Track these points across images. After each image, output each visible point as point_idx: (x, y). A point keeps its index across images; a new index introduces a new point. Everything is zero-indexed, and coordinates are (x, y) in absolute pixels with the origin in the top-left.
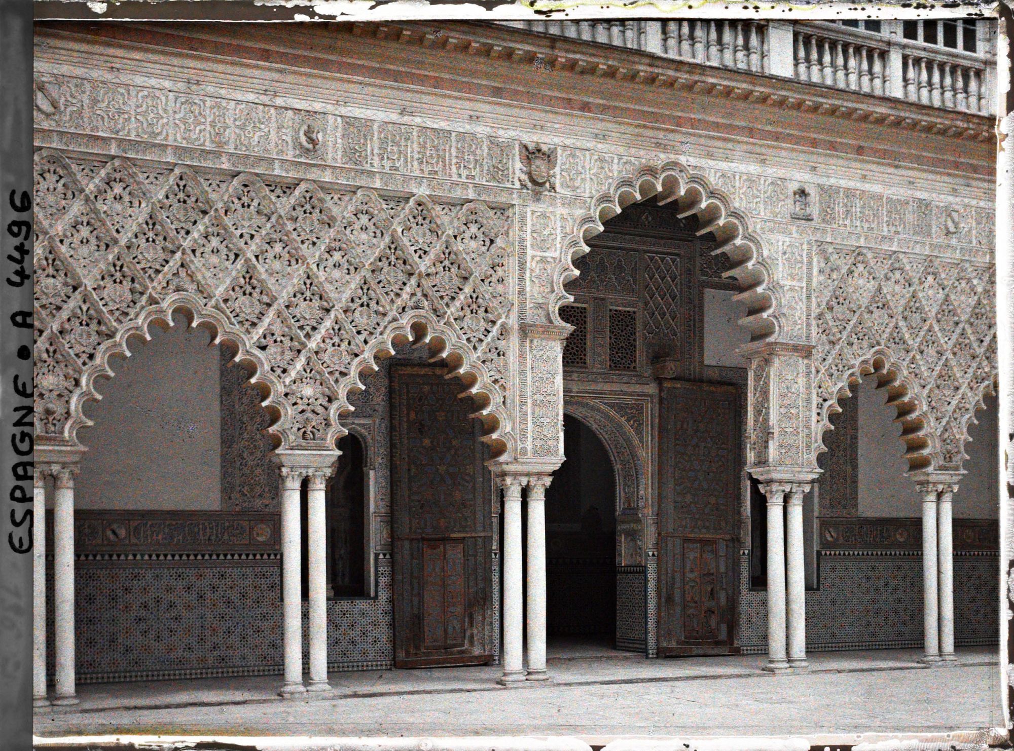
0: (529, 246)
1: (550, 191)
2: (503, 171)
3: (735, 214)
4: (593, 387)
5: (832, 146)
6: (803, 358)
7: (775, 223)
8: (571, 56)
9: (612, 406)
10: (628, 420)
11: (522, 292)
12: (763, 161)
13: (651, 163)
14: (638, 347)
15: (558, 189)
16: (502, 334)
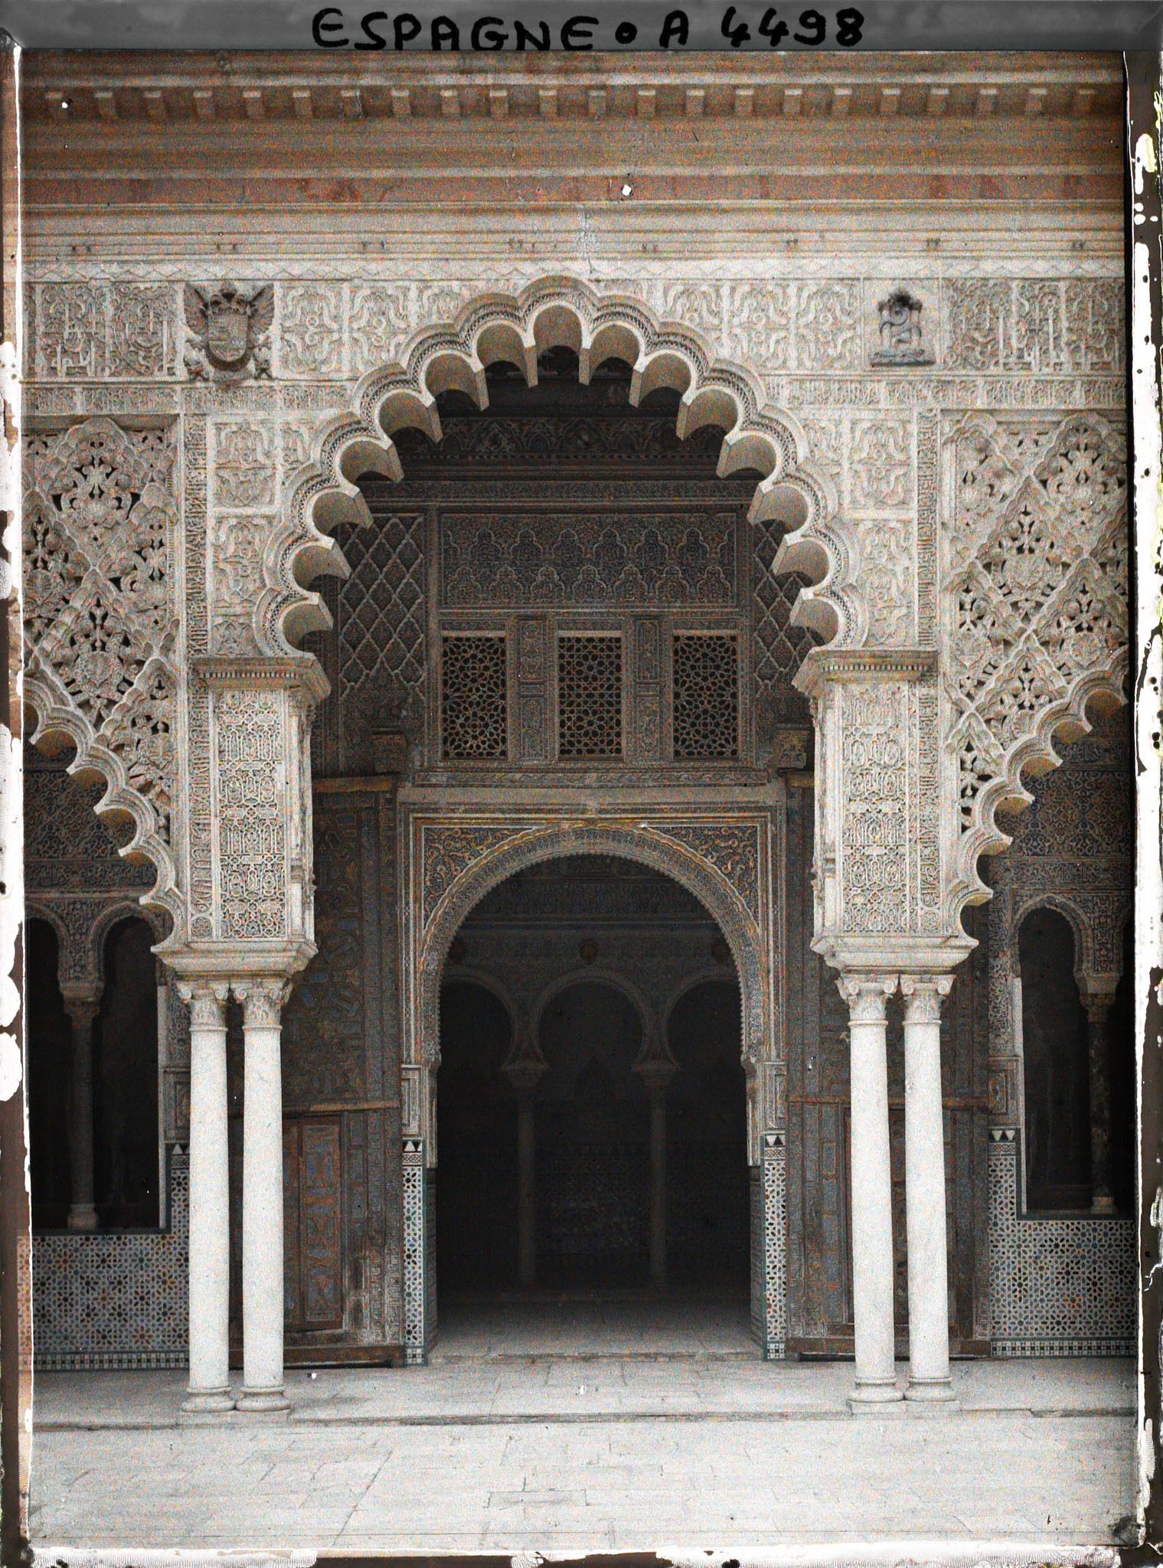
0: (210, 498)
1: (257, 378)
2: (148, 350)
3: (724, 375)
4: (638, 799)
5: (989, 187)
6: (912, 683)
7: (828, 380)
8: (270, 82)
9: (674, 833)
10: (720, 862)
11: (195, 594)
12: (792, 245)
13: (501, 287)
14: (740, 708)
15: (275, 371)
16: (160, 687)
